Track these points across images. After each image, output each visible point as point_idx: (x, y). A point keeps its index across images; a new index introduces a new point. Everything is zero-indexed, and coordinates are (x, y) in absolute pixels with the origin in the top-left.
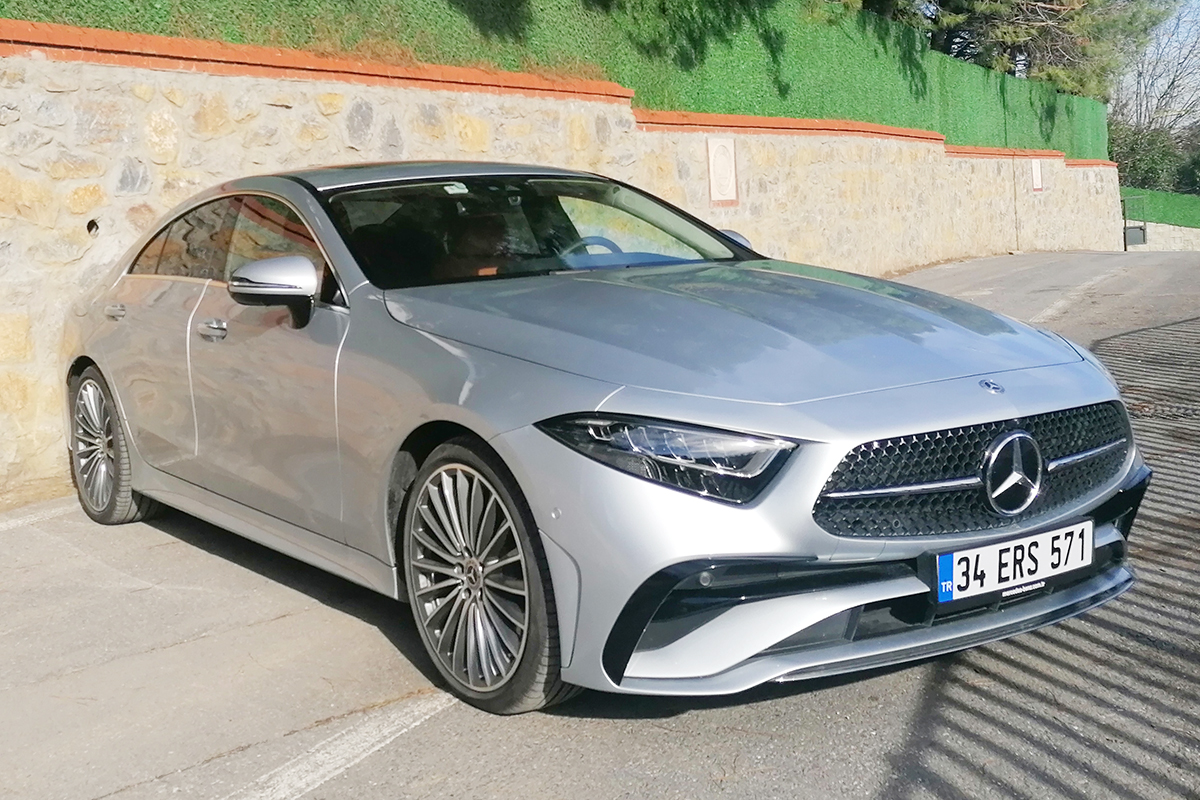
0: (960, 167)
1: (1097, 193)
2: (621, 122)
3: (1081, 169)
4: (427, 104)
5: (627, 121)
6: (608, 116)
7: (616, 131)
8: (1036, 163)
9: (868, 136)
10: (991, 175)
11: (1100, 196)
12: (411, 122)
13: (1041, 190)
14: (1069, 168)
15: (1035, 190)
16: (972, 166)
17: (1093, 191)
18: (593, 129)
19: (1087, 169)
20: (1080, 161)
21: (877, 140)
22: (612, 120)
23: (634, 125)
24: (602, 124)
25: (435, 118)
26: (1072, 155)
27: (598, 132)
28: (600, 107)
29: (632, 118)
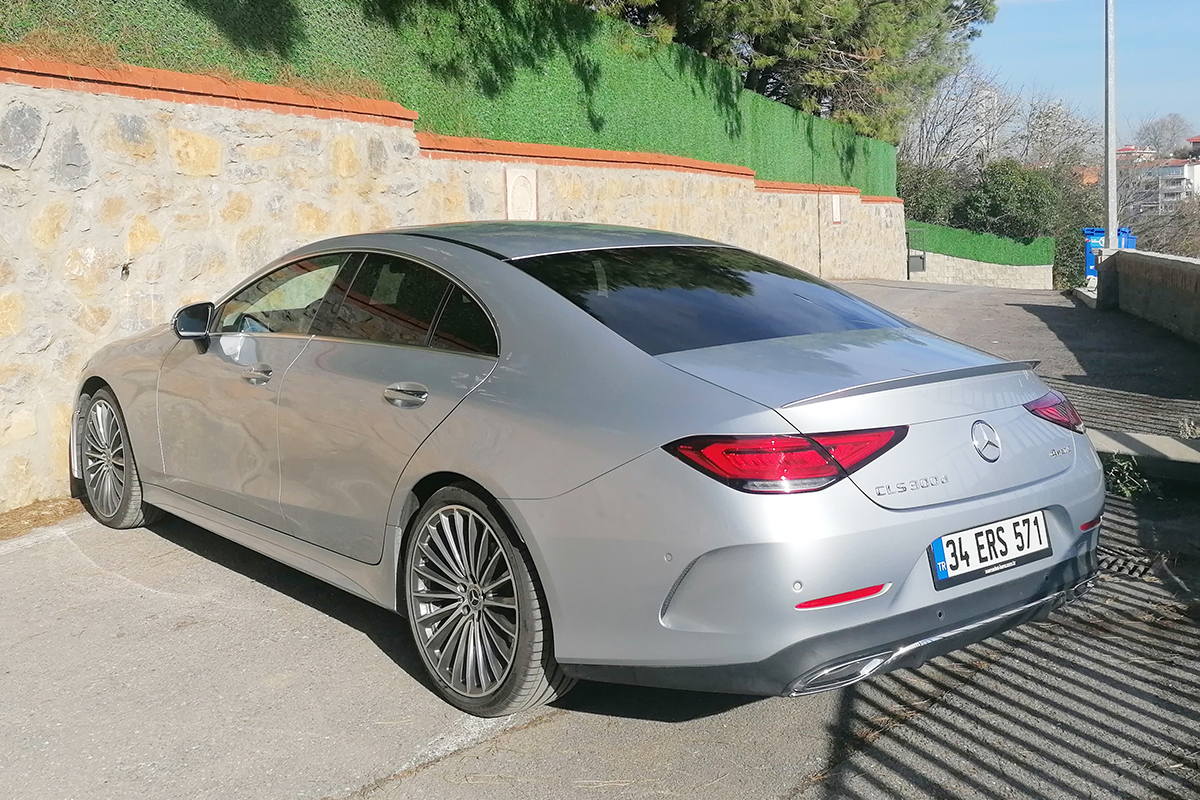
0: (769, 201)
1: (887, 226)
2: (400, 147)
3: (874, 205)
4: (129, 115)
5: (408, 146)
6: (384, 140)
7: (394, 157)
8: (836, 198)
9: (680, 171)
10: (796, 208)
11: (889, 230)
12: (104, 136)
13: (839, 223)
14: (864, 204)
15: (835, 223)
16: (780, 201)
17: (884, 224)
18: (365, 153)
19: (879, 205)
20: (873, 197)
21: (690, 174)
22: (388, 145)
23: (417, 151)
24: (376, 148)
25: (141, 134)
26: (866, 193)
27: (370, 158)
28: (375, 129)
29: (416, 144)
